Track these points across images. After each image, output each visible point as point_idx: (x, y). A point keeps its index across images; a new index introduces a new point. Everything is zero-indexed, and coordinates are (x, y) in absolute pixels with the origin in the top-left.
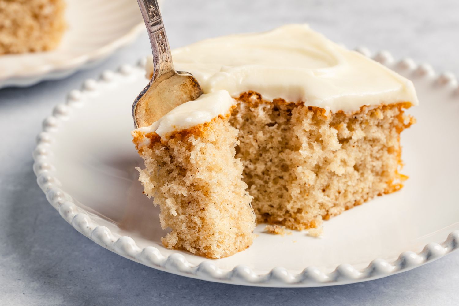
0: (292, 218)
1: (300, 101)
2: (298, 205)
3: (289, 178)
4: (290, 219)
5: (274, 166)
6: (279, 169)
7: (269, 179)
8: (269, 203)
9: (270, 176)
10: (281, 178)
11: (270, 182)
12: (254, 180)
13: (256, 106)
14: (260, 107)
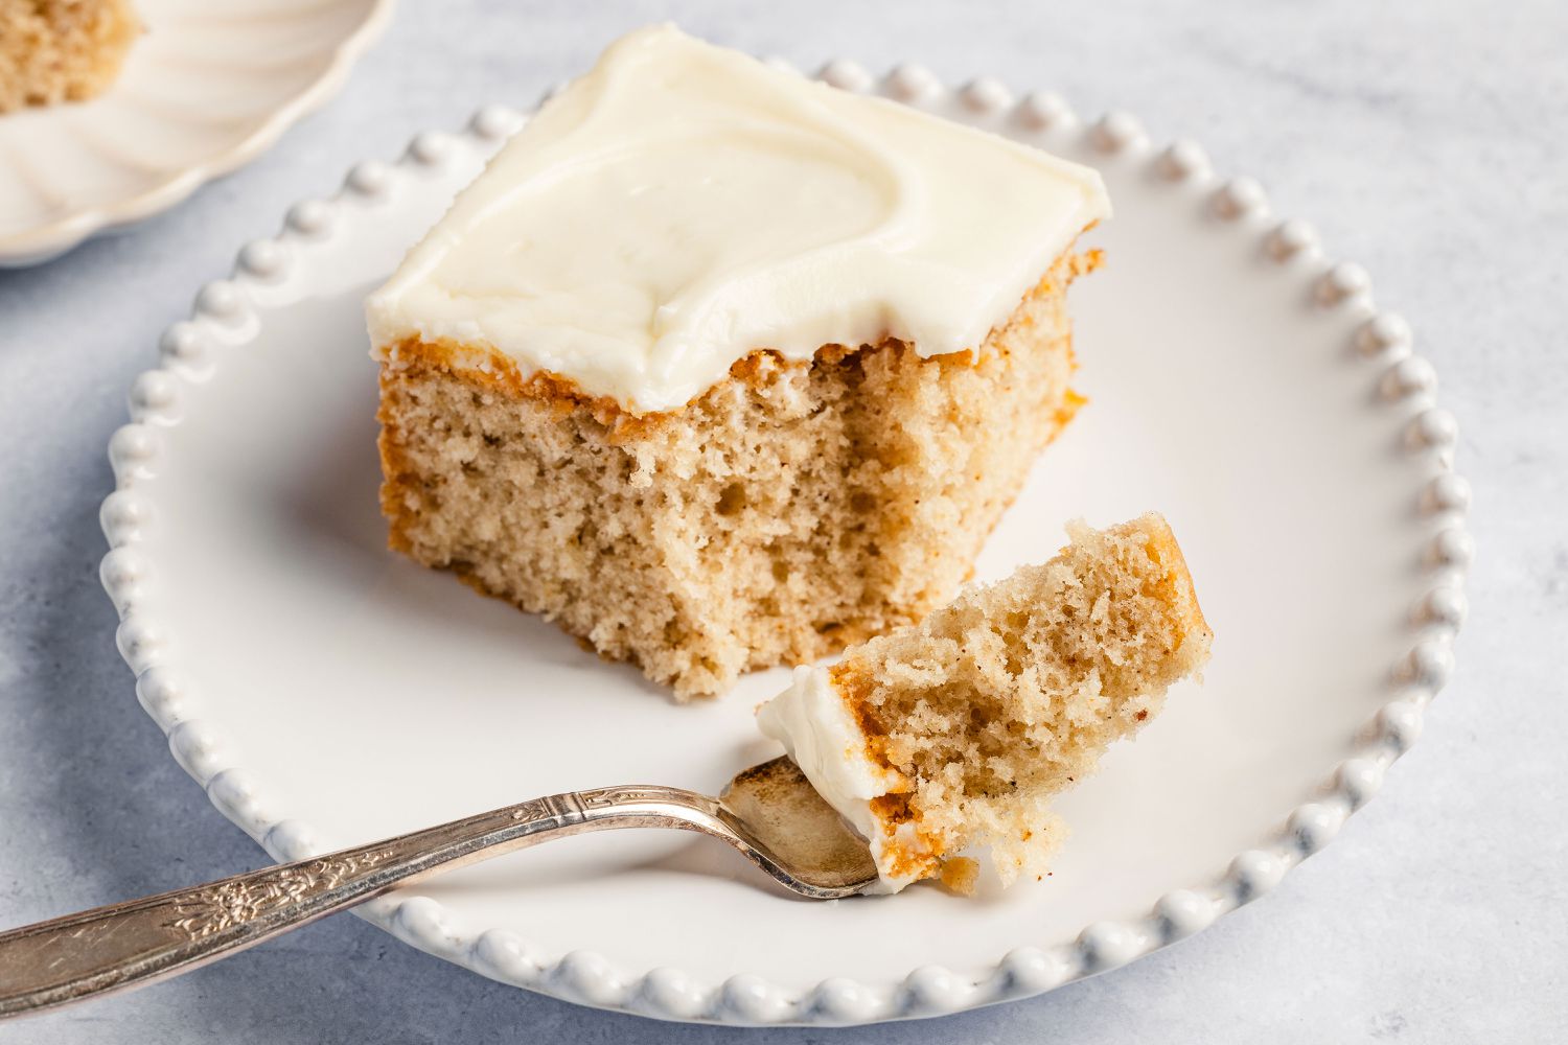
0: (903, 615)
1: (884, 338)
2: (919, 586)
3: (882, 527)
4: (898, 619)
5: (838, 508)
6: (851, 513)
7: (829, 544)
8: (838, 600)
9: (831, 537)
10: (860, 528)
11: (831, 550)
12: (788, 558)
13: (772, 380)
14: (785, 380)
